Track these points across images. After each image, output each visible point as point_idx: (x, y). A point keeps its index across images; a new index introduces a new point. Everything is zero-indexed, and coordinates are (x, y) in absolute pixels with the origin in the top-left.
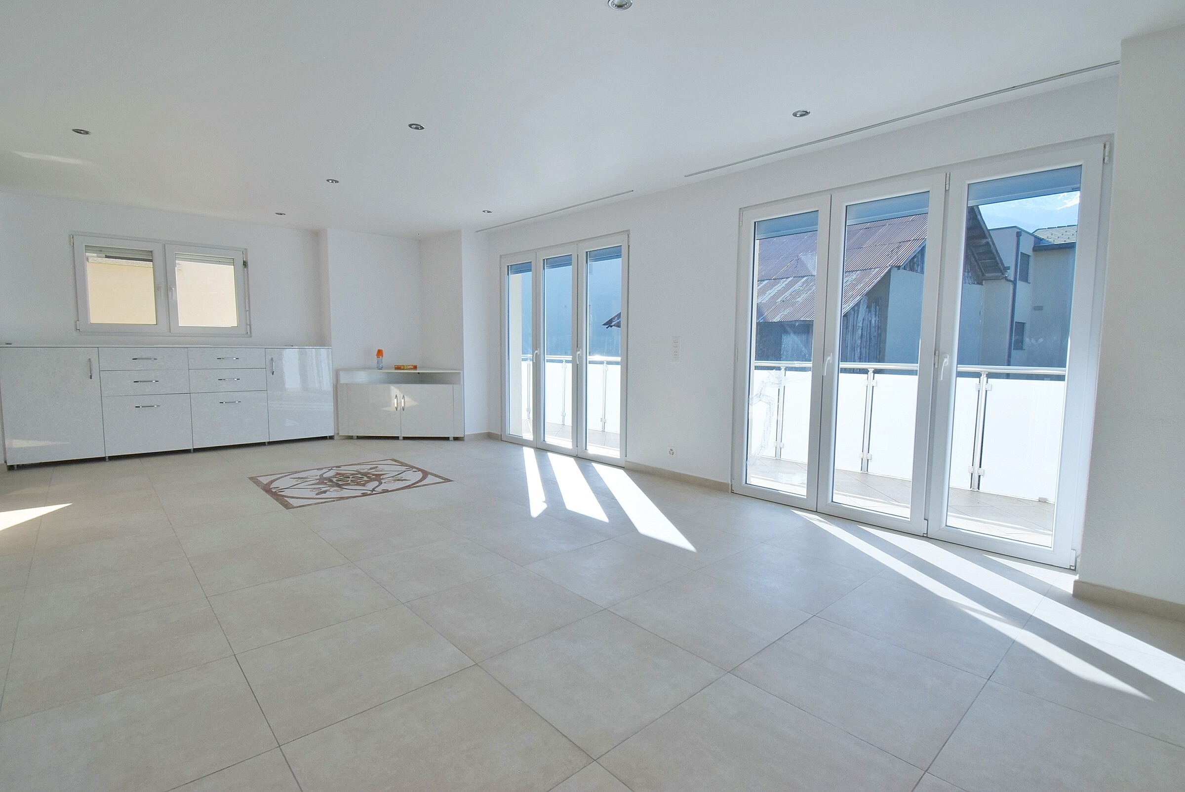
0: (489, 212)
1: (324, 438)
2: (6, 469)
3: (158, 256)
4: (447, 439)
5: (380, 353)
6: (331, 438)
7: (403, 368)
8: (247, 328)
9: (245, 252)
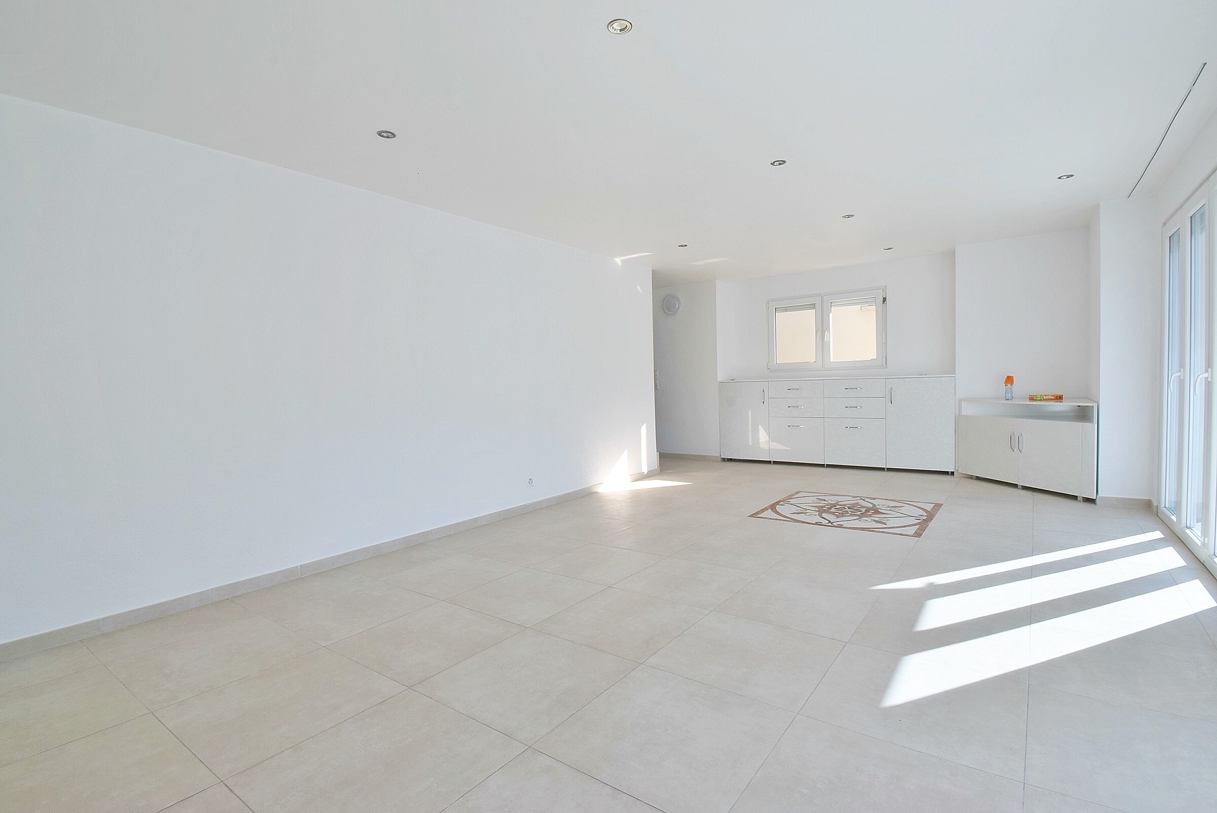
0: (1068, 177)
1: (946, 473)
2: (720, 459)
3: (818, 306)
4: (1075, 498)
5: (1009, 380)
6: (953, 473)
7: (1035, 398)
8: (883, 360)
9: (884, 289)
